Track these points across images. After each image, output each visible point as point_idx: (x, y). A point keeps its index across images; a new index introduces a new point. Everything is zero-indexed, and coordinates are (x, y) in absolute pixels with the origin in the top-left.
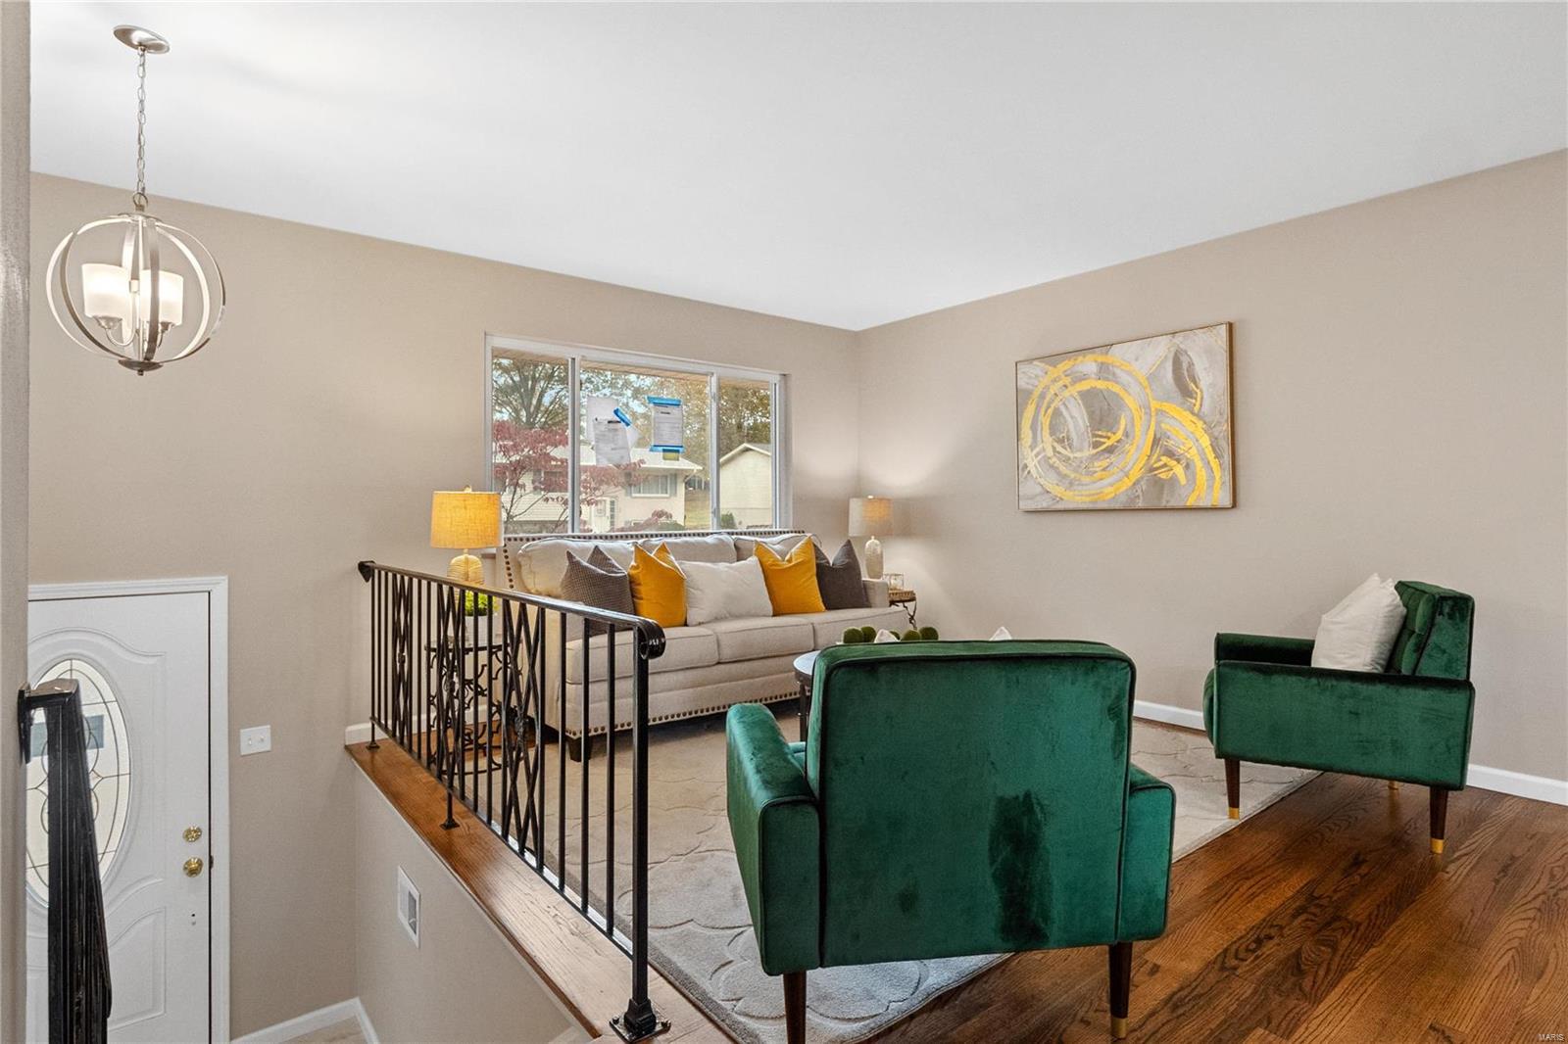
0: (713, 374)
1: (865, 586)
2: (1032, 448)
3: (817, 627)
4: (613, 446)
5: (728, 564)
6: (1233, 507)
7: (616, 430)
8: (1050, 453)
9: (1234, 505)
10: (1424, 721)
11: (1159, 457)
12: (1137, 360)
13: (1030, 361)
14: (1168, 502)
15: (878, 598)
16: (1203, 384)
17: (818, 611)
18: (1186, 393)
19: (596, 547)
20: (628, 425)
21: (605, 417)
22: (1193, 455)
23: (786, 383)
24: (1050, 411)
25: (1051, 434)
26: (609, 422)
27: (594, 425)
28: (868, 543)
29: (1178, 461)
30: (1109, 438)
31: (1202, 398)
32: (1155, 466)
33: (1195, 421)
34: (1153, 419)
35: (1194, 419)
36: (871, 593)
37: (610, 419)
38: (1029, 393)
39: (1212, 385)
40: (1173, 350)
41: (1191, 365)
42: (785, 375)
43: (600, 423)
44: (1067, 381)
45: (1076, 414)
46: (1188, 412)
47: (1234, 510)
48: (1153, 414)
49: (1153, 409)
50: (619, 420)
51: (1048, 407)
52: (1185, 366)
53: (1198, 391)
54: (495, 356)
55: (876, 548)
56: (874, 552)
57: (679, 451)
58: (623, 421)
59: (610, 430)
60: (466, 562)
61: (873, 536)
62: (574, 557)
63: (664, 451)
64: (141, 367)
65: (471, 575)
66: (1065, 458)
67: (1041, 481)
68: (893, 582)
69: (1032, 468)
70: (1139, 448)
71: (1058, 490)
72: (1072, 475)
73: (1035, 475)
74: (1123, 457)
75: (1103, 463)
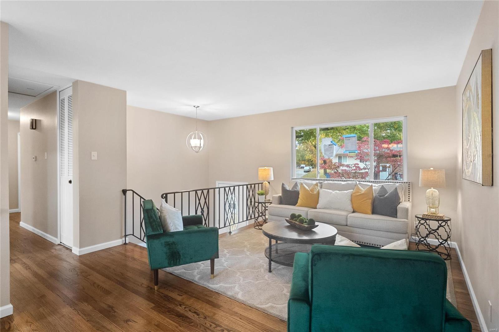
1: (396, 208)
3: (348, 217)
4: (330, 152)
7: (331, 147)
8: (465, 146)
9: (489, 181)
23: (406, 120)
27: (324, 147)
28: (428, 190)
30: (470, 137)
37: (329, 144)
43: (326, 146)
50: (332, 144)
54: (296, 132)
55: (434, 193)
56: (432, 195)
57: (355, 152)
58: (334, 144)
59: (329, 148)
60: (266, 183)
61: (432, 188)
62: (284, 184)
63: (349, 152)
64: (197, 152)
65: (267, 186)
66: (466, 149)
67: (464, 163)
68: (432, 210)
69: (464, 155)
70: (473, 143)
71: (466, 168)
72: (467, 160)
73: (464, 159)
74: (471, 149)
75: (469, 152)
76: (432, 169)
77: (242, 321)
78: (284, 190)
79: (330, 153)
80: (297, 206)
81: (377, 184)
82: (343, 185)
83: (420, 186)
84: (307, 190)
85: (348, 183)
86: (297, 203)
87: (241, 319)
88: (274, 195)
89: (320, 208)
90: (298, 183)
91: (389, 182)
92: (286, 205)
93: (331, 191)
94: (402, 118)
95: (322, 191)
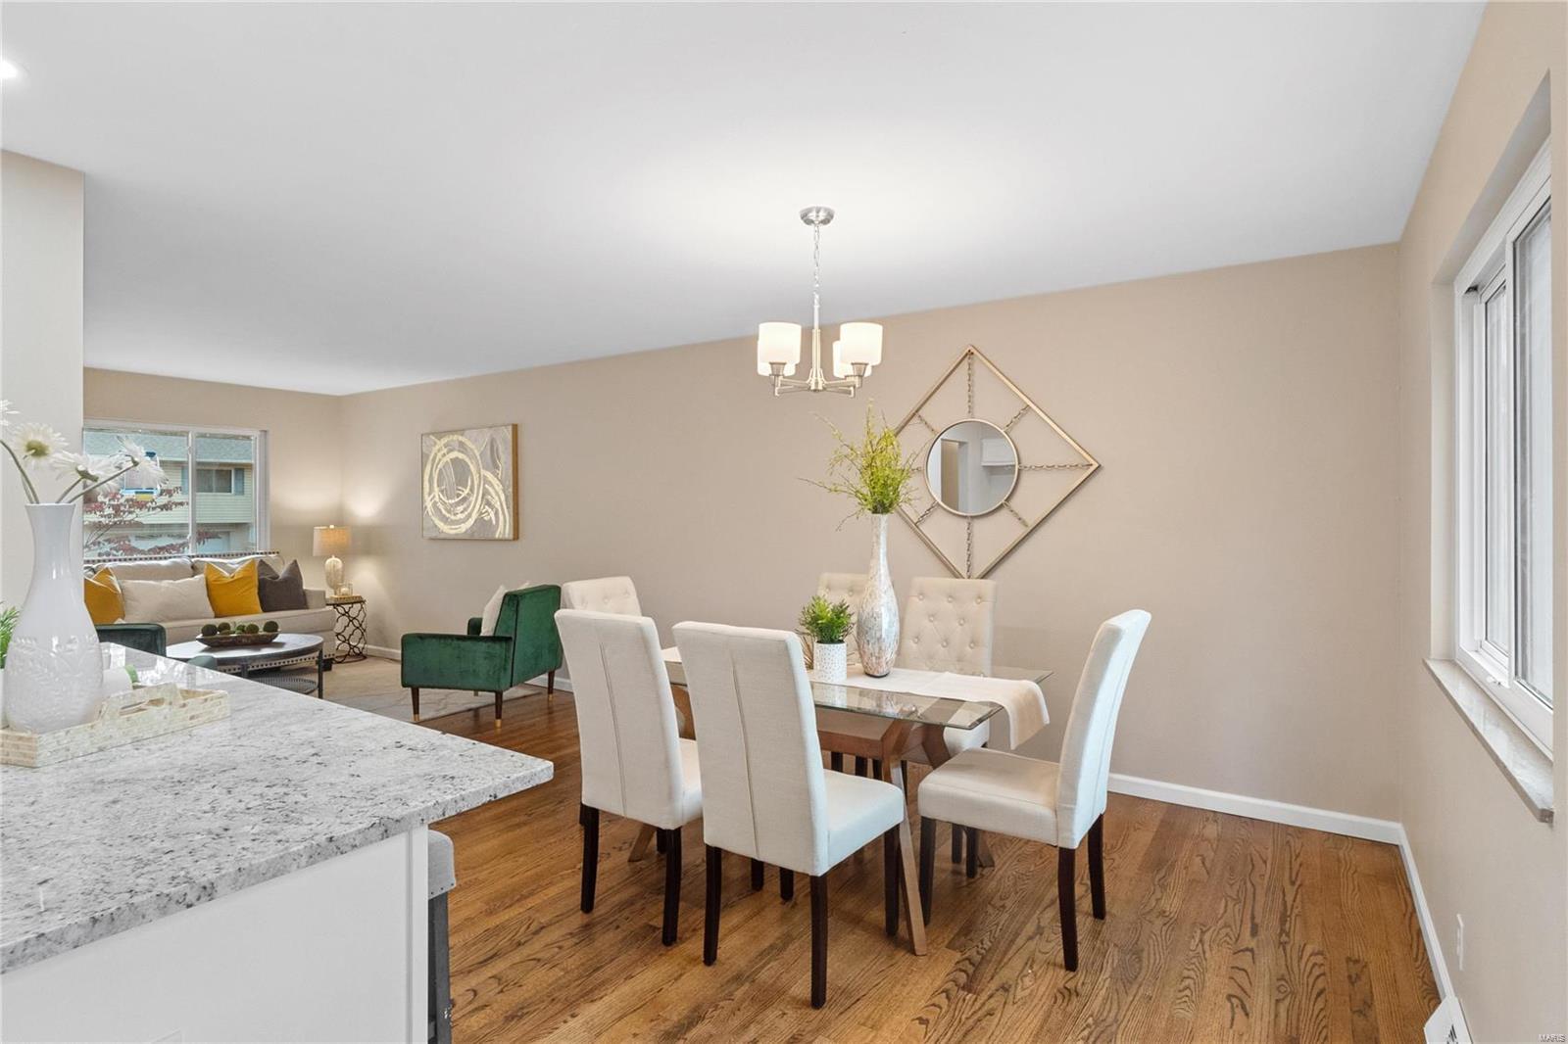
0: (188, 433)
1: (304, 594)
2: (430, 494)
5: (171, 581)
6: (514, 539)
8: (437, 499)
9: (516, 537)
10: (486, 658)
11: (484, 506)
13: (428, 434)
14: (487, 535)
15: (311, 602)
16: (502, 461)
17: (256, 612)
18: (495, 465)
22: (498, 505)
23: (265, 437)
24: (438, 470)
25: (438, 486)
28: (328, 561)
29: (492, 509)
30: (462, 491)
31: (502, 468)
32: (483, 511)
33: (498, 483)
34: (482, 480)
35: (498, 481)
36: (308, 599)
38: (428, 456)
39: (507, 462)
40: (490, 438)
41: (497, 448)
42: (266, 431)
44: (445, 451)
45: (448, 473)
46: (495, 477)
47: (516, 542)
48: (482, 477)
49: (482, 474)
51: (436, 467)
52: (495, 448)
53: (499, 464)
55: (336, 563)
56: (334, 567)
57: (152, 492)
61: (332, 556)
63: (137, 493)
66: (444, 503)
67: (433, 518)
68: (344, 590)
69: (429, 509)
70: (477, 499)
71: (441, 525)
72: (448, 515)
73: (430, 513)
74: (468, 507)
75: (461, 508)
76: (332, 527)
85: (175, 562)
94: (255, 434)
95: (129, 583)
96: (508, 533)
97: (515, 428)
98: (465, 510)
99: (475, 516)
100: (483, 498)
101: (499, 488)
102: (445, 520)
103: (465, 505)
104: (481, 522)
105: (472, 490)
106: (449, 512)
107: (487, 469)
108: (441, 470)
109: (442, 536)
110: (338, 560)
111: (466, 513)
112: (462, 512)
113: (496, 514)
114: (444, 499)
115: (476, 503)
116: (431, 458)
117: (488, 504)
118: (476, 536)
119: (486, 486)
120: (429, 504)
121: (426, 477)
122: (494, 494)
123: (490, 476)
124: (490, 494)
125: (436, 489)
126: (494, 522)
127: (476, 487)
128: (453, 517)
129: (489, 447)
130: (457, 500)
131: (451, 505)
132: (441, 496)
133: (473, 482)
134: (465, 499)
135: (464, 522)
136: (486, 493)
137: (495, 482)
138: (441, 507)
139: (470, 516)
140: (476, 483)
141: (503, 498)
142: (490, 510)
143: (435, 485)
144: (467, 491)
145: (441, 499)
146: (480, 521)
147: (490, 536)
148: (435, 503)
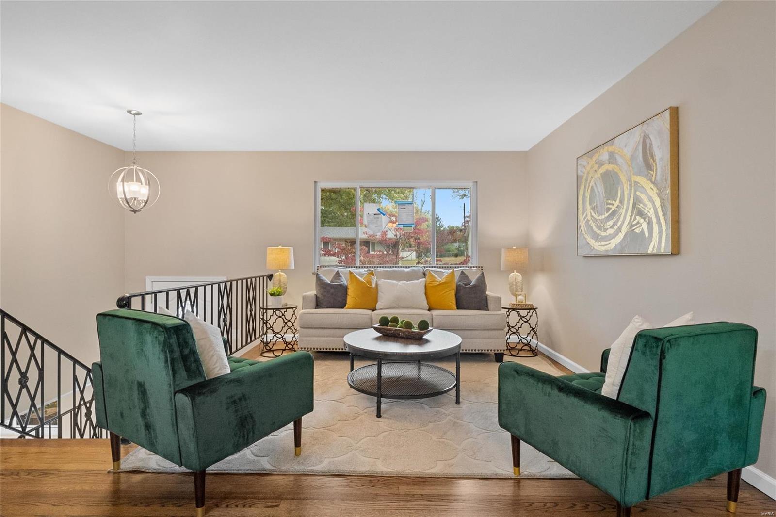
0: (431, 187)
2: (583, 214)
3: (434, 317)
4: (376, 225)
5: (405, 282)
6: (673, 254)
7: (378, 218)
8: (589, 217)
9: (676, 249)
11: (635, 217)
12: (626, 146)
13: (582, 156)
14: (639, 250)
16: (657, 158)
18: (649, 167)
19: (338, 271)
20: (384, 215)
21: (373, 213)
22: (651, 214)
23: (477, 187)
24: (590, 188)
25: (590, 204)
26: (375, 215)
27: (367, 217)
28: (511, 275)
29: (644, 219)
30: (613, 204)
31: (656, 169)
32: (634, 223)
33: (653, 188)
34: (633, 188)
35: (652, 186)
37: (375, 213)
38: (582, 178)
39: (661, 159)
40: (642, 135)
41: (651, 144)
42: (476, 182)
43: (370, 215)
44: (596, 167)
45: (600, 189)
46: (649, 181)
47: (676, 257)
48: (633, 185)
49: (633, 182)
50: (379, 213)
51: (589, 186)
52: (648, 145)
53: (654, 165)
54: (322, 190)
55: (517, 277)
56: (515, 280)
57: (412, 226)
58: (382, 213)
59: (375, 218)
60: (280, 275)
61: (515, 271)
62: (319, 275)
63: (404, 226)
64: (135, 211)
65: (282, 280)
66: (595, 220)
67: (586, 236)
68: (520, 298)
69: (582, 228)
70: (627, 211)
71: (592, 242)
72: (598, 232)
73: (584, 232)
74: (619, 218)
75: (611, 223)
76: (514, 248)
77: (433, 503)
78: (320, 283)
79: (376, 227)
80: (346, 308)
81: (448, 270)
82: (408, 272)
83: (502, 269)
84: (362, 282)
85: (413, 270)
86: (346, 304)
87: (429, 501)
88: (304, 294)
89: (381, 309)
90: (340, 272)
91: (463, 267)
92: (327, 308)
93: (394, 282)
94: (470, 184)
95: (382, 282)
96: (665, 246)
97: (675, 113)
98: (615, 224)
99: (624, 230)
100: (634, 207)
101: (653, 193)
102: (596, 237)
103: (615, 219)
104: (633, 236)
105: (621, 202)
106: (599, 228)
107: (639, 173)
108: (592, 187)
109: (593, 253)
110: (519, 274)
111: (616, 227)
112: (612, 227)
113: (650, 224)
114: (595, 216)
115: (626, 215)
116: (584, 178)
117: (640, 214)
118: (626, 252)
119: (638, 193)
120: (582, 223)
121: (580, 198)
122: (646, 200)
123: (642, 180)
124: (641, 201)
125: (588, 207)
126: (647, 234)
127: (626, 199)
128: (603, 234)
129: (640, 148)
130: (607, 215)
131: (601, 221)
132: (593, 214)
133: (623, 192)
134: (614, 213)
135: (614, 238)
136: (637, 201)
137: (648, 186)
138: (593, 225)
139: (619, 230)
140: (626, 193)
141: (658, 203)
142: (642, 220)
143: (588, 203)
144: (617, 203)
145: (592, 216)
146: (631, 234)
147: (642, 251)
148: (588, 221)
